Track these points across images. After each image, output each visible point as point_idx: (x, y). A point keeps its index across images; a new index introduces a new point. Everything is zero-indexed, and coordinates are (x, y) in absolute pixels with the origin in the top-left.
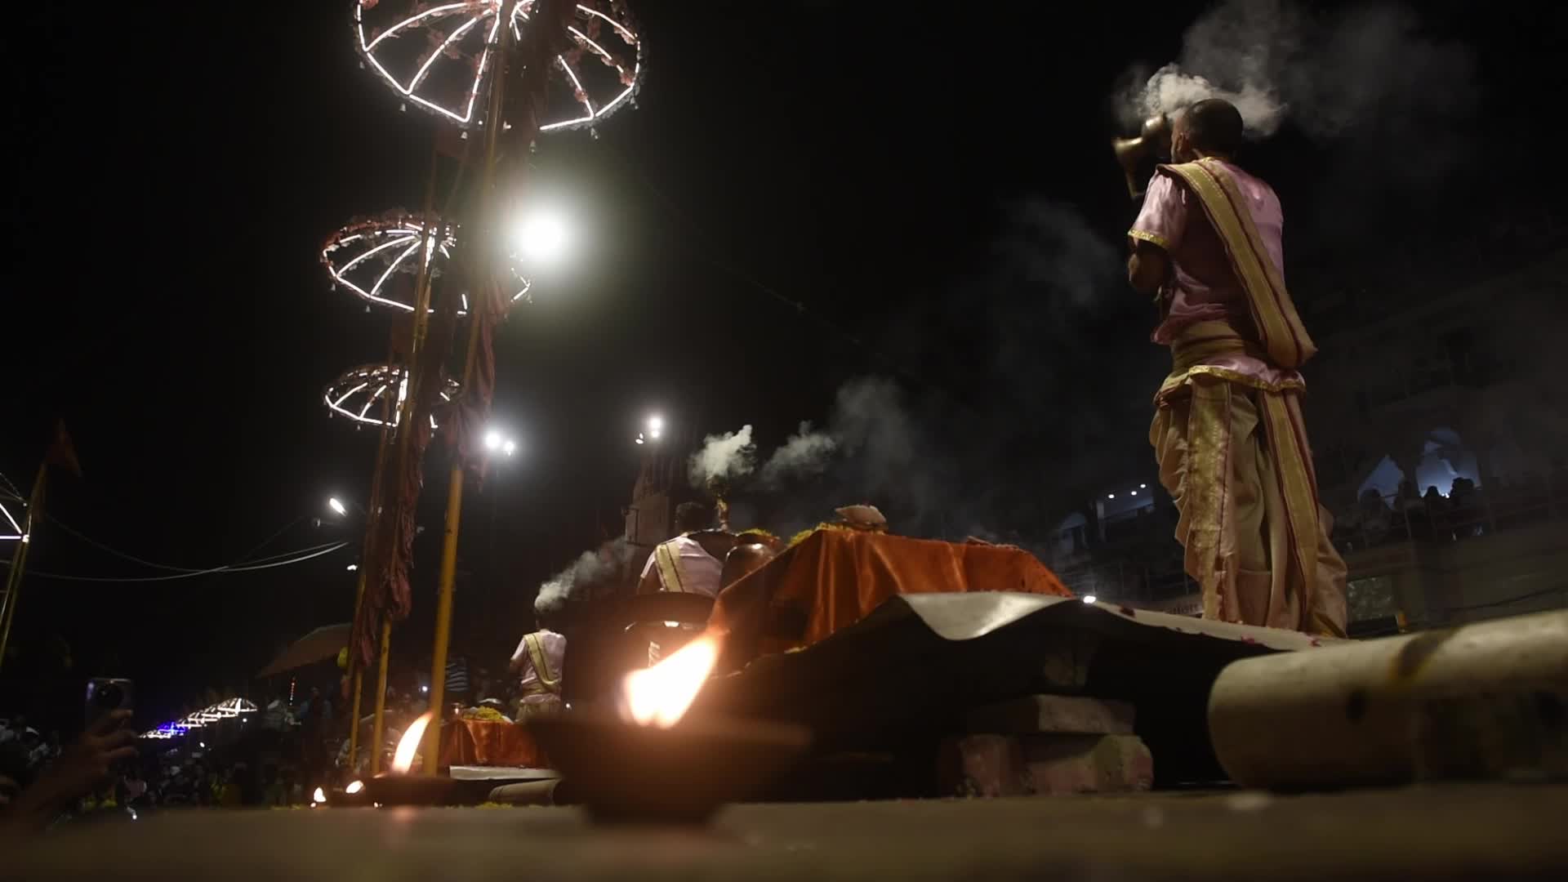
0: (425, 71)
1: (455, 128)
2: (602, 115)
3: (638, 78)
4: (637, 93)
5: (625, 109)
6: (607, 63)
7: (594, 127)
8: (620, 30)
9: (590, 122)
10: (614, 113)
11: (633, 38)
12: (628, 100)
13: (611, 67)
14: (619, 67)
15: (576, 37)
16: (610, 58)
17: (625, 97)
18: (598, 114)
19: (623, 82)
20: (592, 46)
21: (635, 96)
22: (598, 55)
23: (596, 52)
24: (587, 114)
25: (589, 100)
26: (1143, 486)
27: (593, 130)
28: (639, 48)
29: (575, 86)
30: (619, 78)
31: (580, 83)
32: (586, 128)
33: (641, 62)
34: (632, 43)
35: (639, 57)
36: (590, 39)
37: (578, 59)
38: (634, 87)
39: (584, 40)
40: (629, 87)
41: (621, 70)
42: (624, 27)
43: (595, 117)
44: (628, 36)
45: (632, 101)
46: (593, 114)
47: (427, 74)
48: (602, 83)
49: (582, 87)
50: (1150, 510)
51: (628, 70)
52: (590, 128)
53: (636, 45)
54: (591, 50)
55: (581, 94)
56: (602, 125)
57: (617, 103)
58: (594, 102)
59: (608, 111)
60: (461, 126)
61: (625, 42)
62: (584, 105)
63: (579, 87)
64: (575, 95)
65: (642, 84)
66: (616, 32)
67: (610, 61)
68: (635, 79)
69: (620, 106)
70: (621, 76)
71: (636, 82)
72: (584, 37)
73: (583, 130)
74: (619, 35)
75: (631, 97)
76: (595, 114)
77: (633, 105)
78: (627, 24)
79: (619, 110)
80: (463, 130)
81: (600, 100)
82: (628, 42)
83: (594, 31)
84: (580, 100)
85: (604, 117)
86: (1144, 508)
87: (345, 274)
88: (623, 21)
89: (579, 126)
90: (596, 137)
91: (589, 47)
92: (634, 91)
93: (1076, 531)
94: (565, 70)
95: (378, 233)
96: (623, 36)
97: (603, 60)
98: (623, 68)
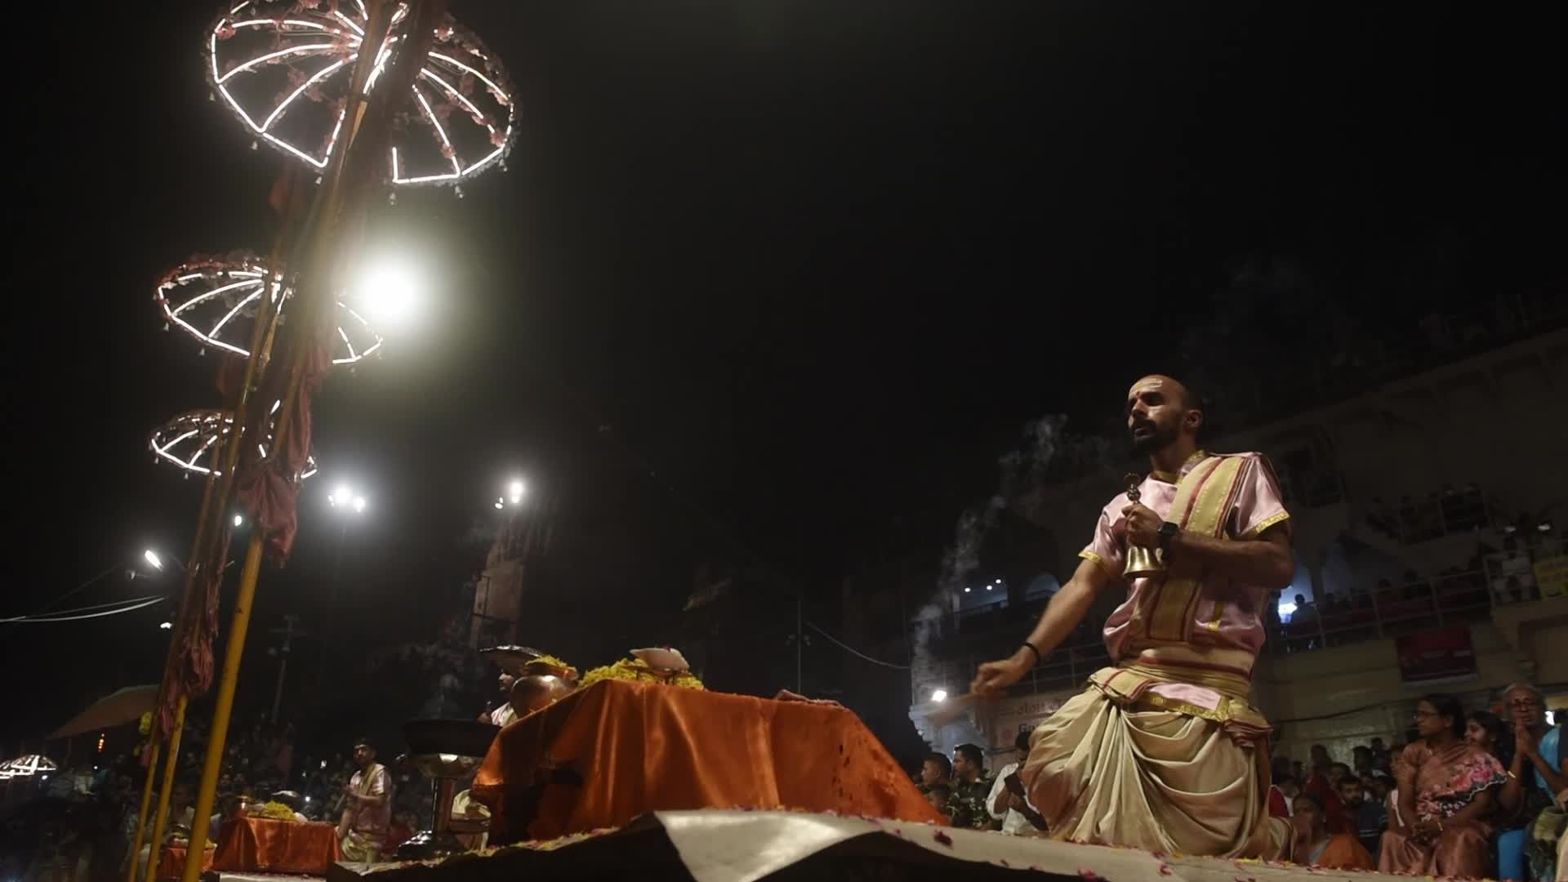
0: (283, 110)
1: (309, 172)
2: (468, 174)
3: (509, 140)
4: (507, 155)
5: (493, 170)
6: (478, 122)
7: (459, 185)
8: (494, 89)
9: (456, 179)
10: (482, 172)
11: (506, 98)
12: (496, 161)
13: (481, 126)
14: (490, 127)
15: (447, 92)
16: (482, 117)
17: (494, 158)
18: (465, 173)
19: (493, 142)
20: (463, 103)
21: (504, 159)
22: (469, 112)
23: (467, 110)
24: (452, 171)
25: (455, 156)
26: (998, 581)
27: (457, 190)
28: (512, 110)
29: (443, 142)
30: (490, 138)
31: (448, 139)
32: (451, 185)
33: (512, 124)
34: (505, 104)
35: (511, 119)
36: (463, 95)
37: (448, 114)
38: (504, 149)
39: (456, 96)
40: (498, 148)
41: (492, 130)
42: (499, 87)
43: (461, 175)
44: (501, 96)
45: (501, 163)
46: (459, 172)
47: (284, 113)
48: (471, 141)
49: (450, 143)
50: (1003, 605)
51: (498, 130)
52: (455, 186)
53: (509, 106)
54: (462, 107)
55: (447, 150)
56: (467, 184)
57: (486, 164)
58: (461, 160)
59: (476, 170)
60: (317, 171)
61: (497, 102)
62: (451, 162)
63: (447, 143)
64: (442, 151)
65: (513, 146)
66: (490, 91)
67: (481, 120)
68: (506, 140)
69: (487, 167)
70: (492, 136)
71: (506, 143)
72: (456, 93)
73: (447, 188)
74: (492, 95)
75: (500, 159)
76: (461, 171)
77: (502, 167)
78: (500, 84)
79: (486, 170)
80: (319, 175)
81: (468, 158)
82: (501, 102)
83: (466, 87)
84: (447, 157)
85: (470, 176)
86: (998, 603)
87: (180, 314)
88: (497, 81)
89: (443, 183)
90: (461, 196)
91: (460, 103)
92: (504, 152)
93: (931, 624)
94: (433, 124)
95: (220, 273)
96: (496, 96)
97: (474, 118)
98: (494, 128)
